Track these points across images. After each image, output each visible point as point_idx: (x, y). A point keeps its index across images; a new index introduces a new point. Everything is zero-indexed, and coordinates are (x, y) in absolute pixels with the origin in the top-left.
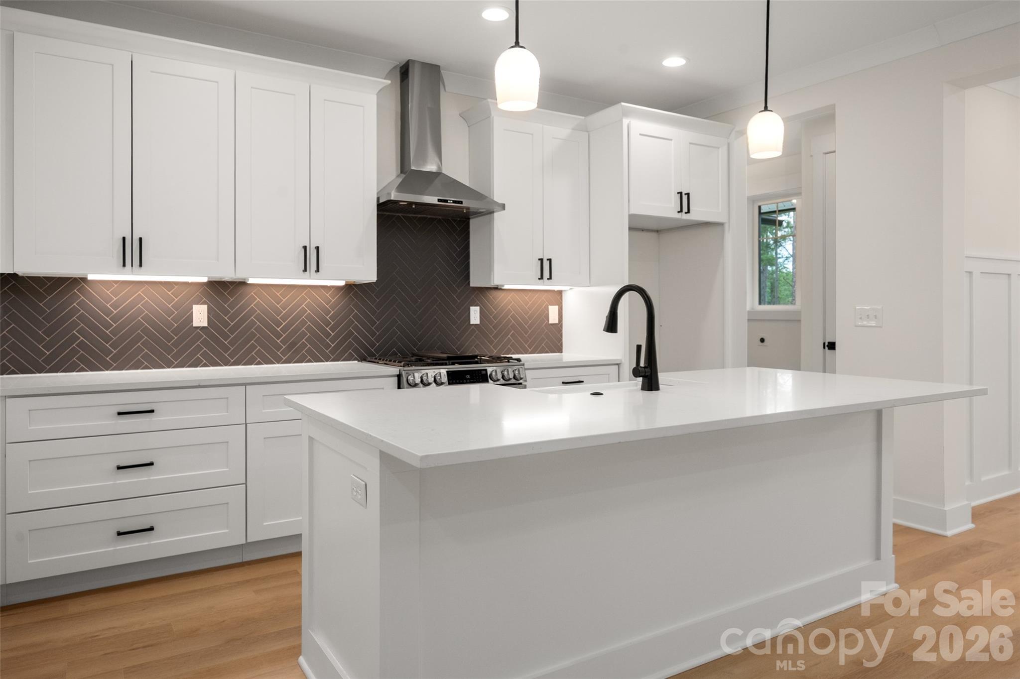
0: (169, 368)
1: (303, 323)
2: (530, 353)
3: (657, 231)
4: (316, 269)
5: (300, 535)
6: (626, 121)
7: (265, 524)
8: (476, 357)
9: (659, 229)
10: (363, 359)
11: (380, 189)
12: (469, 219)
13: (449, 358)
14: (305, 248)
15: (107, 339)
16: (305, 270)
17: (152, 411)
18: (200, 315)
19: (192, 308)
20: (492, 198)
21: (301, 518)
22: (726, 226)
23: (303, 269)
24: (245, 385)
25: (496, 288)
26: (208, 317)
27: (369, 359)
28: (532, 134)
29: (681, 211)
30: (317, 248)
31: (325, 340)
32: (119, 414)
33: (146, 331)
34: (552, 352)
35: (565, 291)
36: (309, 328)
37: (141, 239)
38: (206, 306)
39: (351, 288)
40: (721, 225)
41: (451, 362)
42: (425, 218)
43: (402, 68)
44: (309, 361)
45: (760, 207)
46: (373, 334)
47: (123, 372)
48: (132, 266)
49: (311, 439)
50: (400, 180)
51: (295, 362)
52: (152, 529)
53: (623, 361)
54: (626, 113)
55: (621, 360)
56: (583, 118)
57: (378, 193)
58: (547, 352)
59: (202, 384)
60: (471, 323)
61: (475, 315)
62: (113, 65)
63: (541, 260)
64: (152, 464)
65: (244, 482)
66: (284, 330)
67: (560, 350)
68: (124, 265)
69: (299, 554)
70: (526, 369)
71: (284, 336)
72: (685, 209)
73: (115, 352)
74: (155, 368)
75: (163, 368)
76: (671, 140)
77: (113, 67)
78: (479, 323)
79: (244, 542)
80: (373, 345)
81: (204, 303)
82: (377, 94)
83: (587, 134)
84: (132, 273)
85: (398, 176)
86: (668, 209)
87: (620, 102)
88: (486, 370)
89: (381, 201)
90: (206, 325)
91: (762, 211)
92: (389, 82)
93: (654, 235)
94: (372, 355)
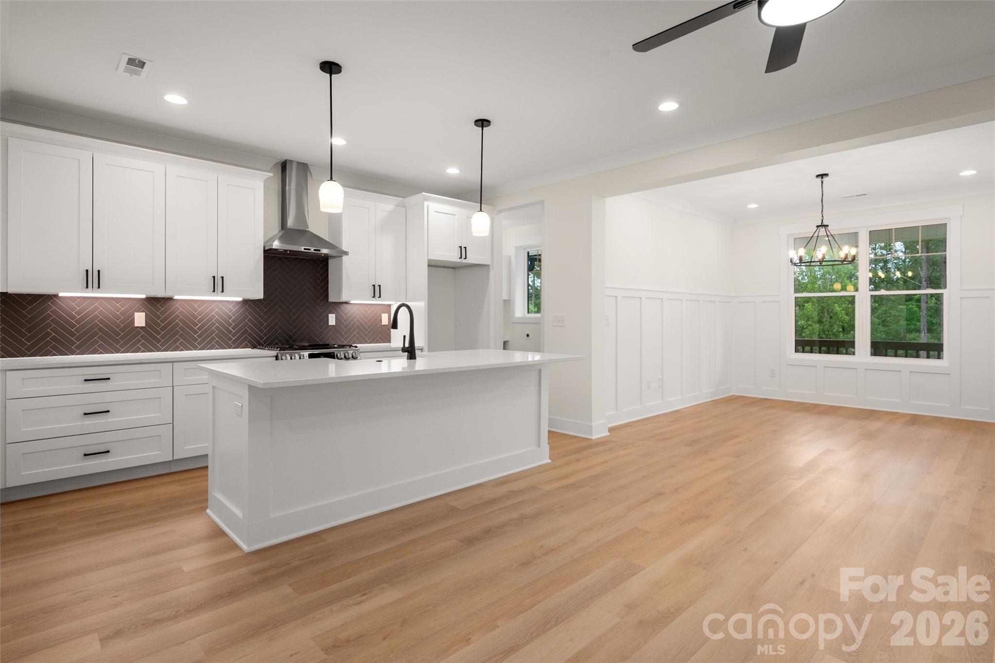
0: (117, 353)
1: (213, 324)
2: (369, 343)
3: (454, 268)
4: (221, 290)
5: (207, 455)
6: (426, 204)
7: (186, 448)
8: (328, 345)
9: (455, 266)
10: (254, 347)
11: (266, 240)
12: (328, 259)
13: (310, 346)
14: (214, 277)
15: (72, 334)
16: (214, 291)
17: (109, 379)
18: (140, 319)
19: (134, 315)
20: (341, 248)
21: (207, 444)
22: (491, 266)
23: (213, 290)
24: (173, 362)
25: (346, 303)
26: (146, 320)
27: (258, 347)
28: (368, 208)
29: (461, 258)
30: (222, 277)
31: (228, 335)
32: (86, 380)
33: (101, 329)
34: (384, 343)
35: (392, 304)
36: (217, 328)
37: (99, 271)
38: (144, 313)
39: (246, 302)
40: (488, 266)
41: (311, 348)
42: (298, 258)
43: (282, 163)
44: (217, 349)
45: (528, 253)
46: (262, 331)
47: (84, 356)
48: (93, 288)
49: (214, 387)
50: (281, 234)
51: (207, 349)
52: (108, 452)
53: (424, 347)
54: (426, 199)
55: (423, 347)
56: (402, 199)
57: (264, 243)
58: (380, 343)
59: (142, 362)
60: (329, 324)
61: (332, 320)
62: (79, 160)
63: (374, 286)
64: (108, 411)
65: (172, 422)
66: (199, 329)
67: (389, 341)
68: (87, 287)
69: (207, 467)
70: (360, 352)
71: (200, 332)
72: (464, 256)
73: (78, 343)
74: (107, 353)
75: (113, 353)
76: (455, 215)
77: (79, 162)
78: (335, 324)
79: (172, 459)
80: (262, 338)
81: (143, 311)
82: (264, 182)
83: (405, 209)
84: (93, 292)
85: (279, 232)
86: (453, 256)
87: (422, 192)
88: (334, 353)
89: (266, 249)
90: (144, 325)
91: (530, 255)
92: (272, 175)
93: (452, 270)
94: (260, 344)
